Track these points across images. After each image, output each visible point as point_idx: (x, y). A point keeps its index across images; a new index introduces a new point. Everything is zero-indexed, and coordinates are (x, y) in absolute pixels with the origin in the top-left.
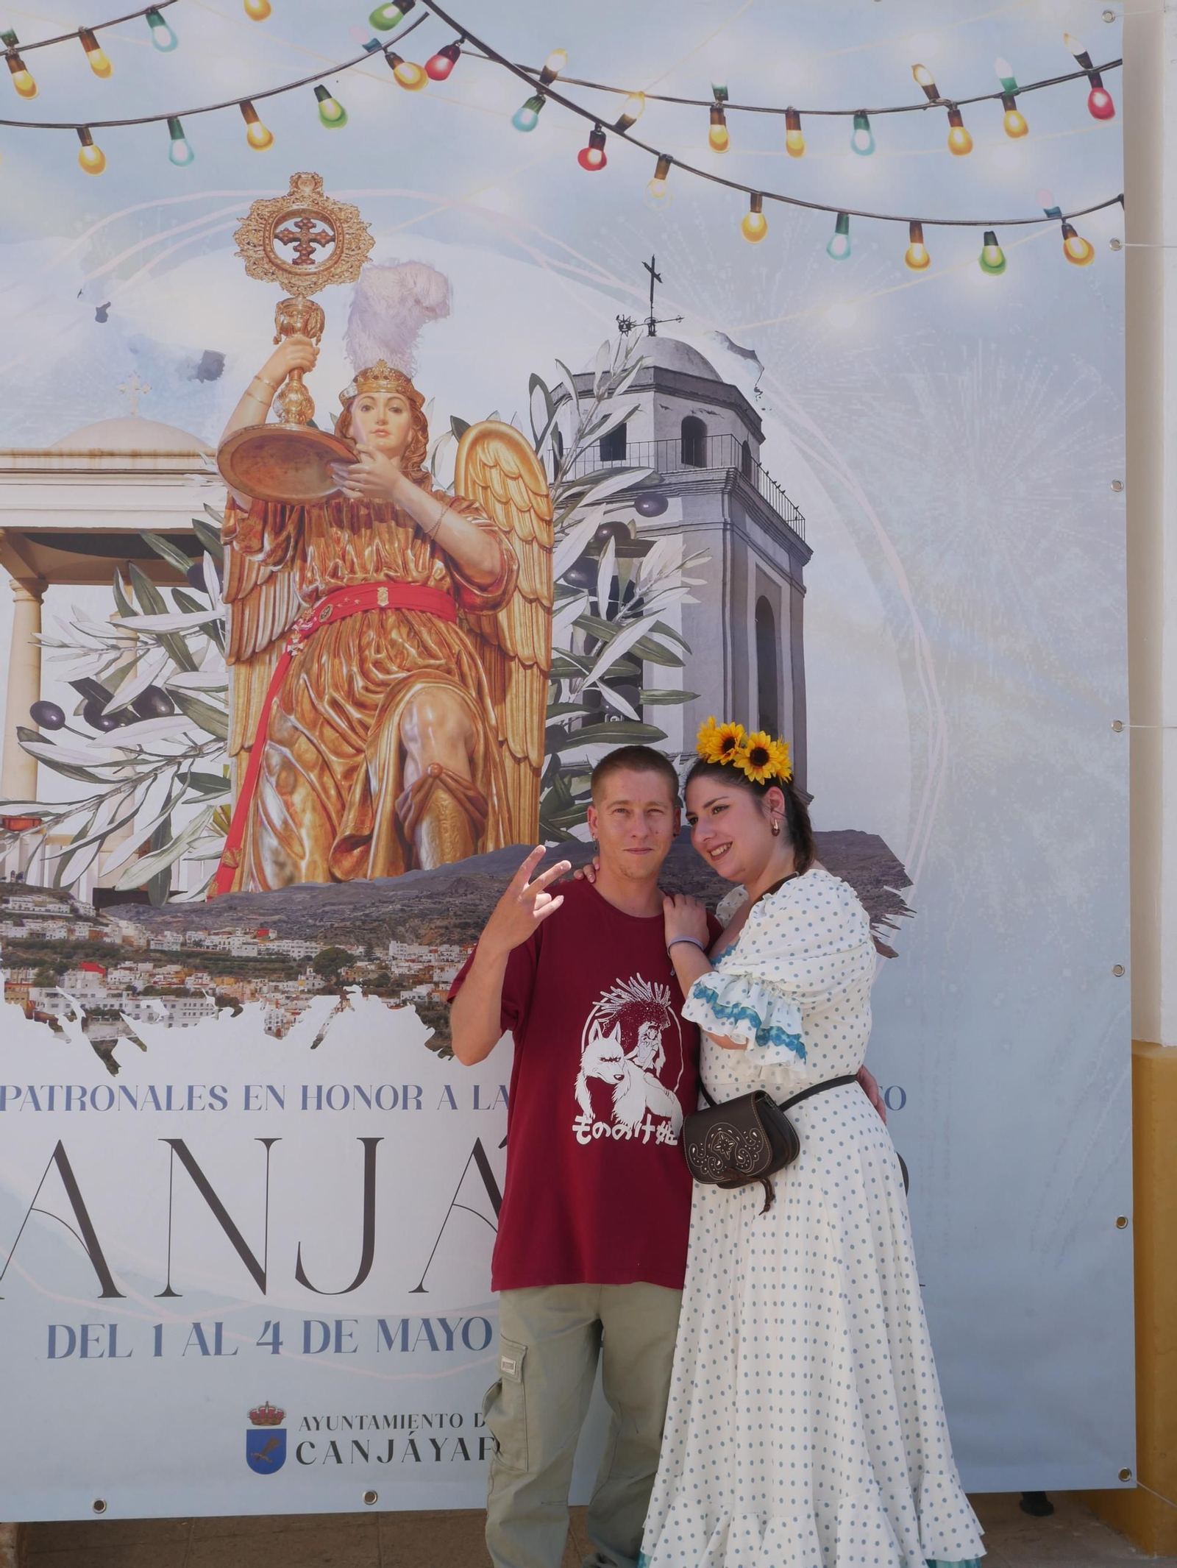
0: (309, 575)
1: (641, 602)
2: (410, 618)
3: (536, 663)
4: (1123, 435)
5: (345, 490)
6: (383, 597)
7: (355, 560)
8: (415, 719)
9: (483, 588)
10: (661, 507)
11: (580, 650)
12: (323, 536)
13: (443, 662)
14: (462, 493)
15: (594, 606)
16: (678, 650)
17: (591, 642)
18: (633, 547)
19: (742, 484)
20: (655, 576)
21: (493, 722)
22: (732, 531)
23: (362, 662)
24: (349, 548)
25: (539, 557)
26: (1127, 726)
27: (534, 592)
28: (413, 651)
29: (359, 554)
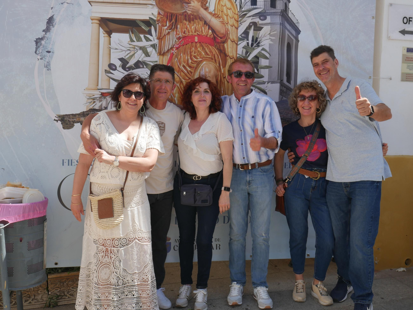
0: (178, 33)
1: (259, 43)
2: (203, 45)
3: (233, 57)
4: (375, 5)
5: (187, 11)
6: (196, 39)
7: (190, 29)
8: (203, 71)
9: (221, 38)
10: (265, 19)
11: (244, 55)
12: (182, 23)
13: (211, 56)
14: (216, 13)
15: (248, 43)
16: (268, 55)
17: (247, 52)
18: (258, 28)
19: (285, 13)
20: (263, 36)
21: (223, 72)
22: (282, 25)
23: (191, 56)
24: (188, 26)
25: (235, 30)
26: (372, 77)
27: (233, 39)
28: (203, 53)
29: (191, 28)
